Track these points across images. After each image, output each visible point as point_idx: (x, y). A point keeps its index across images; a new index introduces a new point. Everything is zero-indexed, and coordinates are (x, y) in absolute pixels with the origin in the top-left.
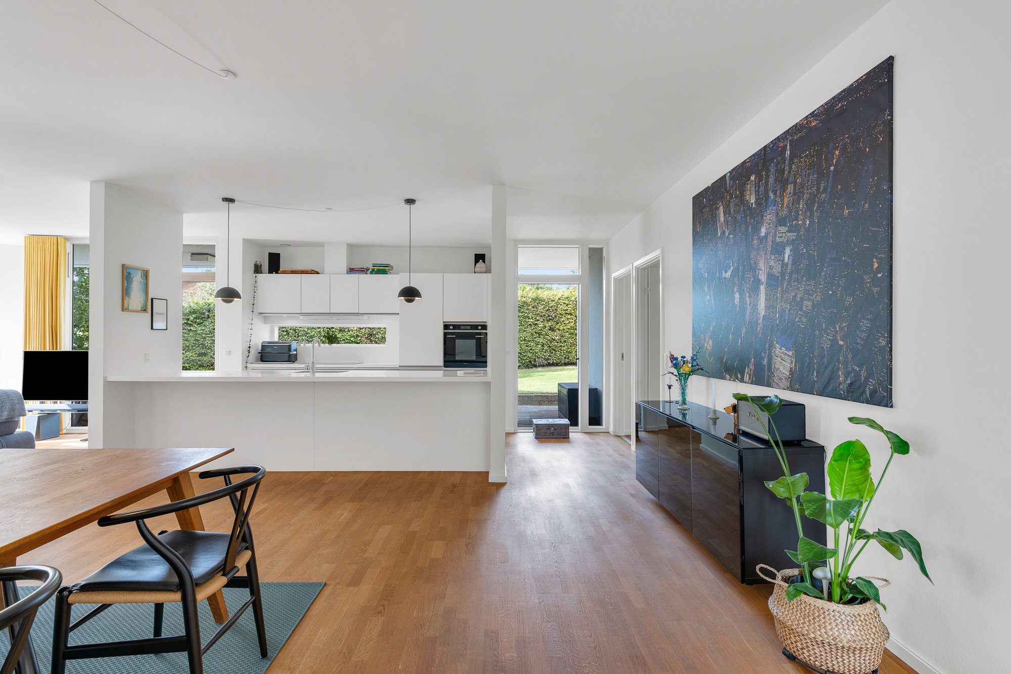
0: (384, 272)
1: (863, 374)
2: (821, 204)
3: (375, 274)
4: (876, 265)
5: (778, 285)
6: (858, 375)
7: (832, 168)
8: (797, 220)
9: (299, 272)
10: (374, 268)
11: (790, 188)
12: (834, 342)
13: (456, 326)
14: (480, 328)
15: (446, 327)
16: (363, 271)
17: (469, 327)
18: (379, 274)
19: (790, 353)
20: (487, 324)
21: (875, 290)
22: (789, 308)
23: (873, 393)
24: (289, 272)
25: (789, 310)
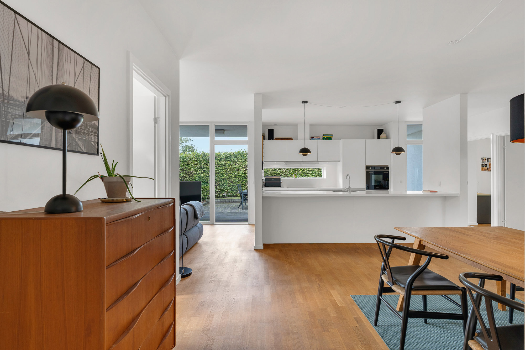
0: (330, 139)
3: (325, 140)
9: (285, 139)
10: (324, 137)
13: (372, 168)
14: (385, 168)
15: (367, 168)
16: (318, 138)
17: (379, 168)
18: (327, 140)
20: (389, 166)
24: (280, 139)
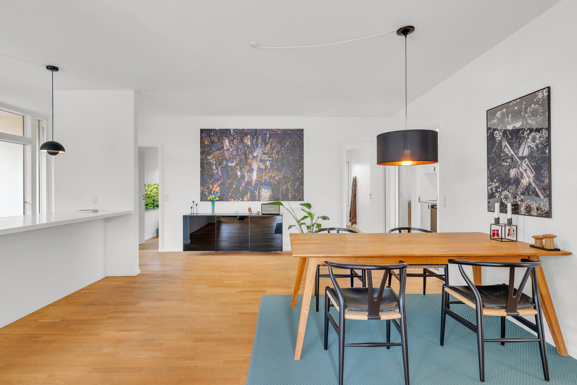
1: (297, 195)
2: (282, 153)
4: (300, 171)
5: (263, 171)
6: (295, 195)
7: (286, 146)
8: (272, 155)
11: (269, 146)
12: (287, 188)
19: (269, 191)
21: (300, 176)
22: (268, 178)
23: (299, 199)
25: (269, 179)
